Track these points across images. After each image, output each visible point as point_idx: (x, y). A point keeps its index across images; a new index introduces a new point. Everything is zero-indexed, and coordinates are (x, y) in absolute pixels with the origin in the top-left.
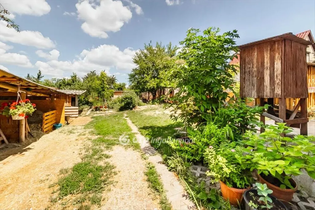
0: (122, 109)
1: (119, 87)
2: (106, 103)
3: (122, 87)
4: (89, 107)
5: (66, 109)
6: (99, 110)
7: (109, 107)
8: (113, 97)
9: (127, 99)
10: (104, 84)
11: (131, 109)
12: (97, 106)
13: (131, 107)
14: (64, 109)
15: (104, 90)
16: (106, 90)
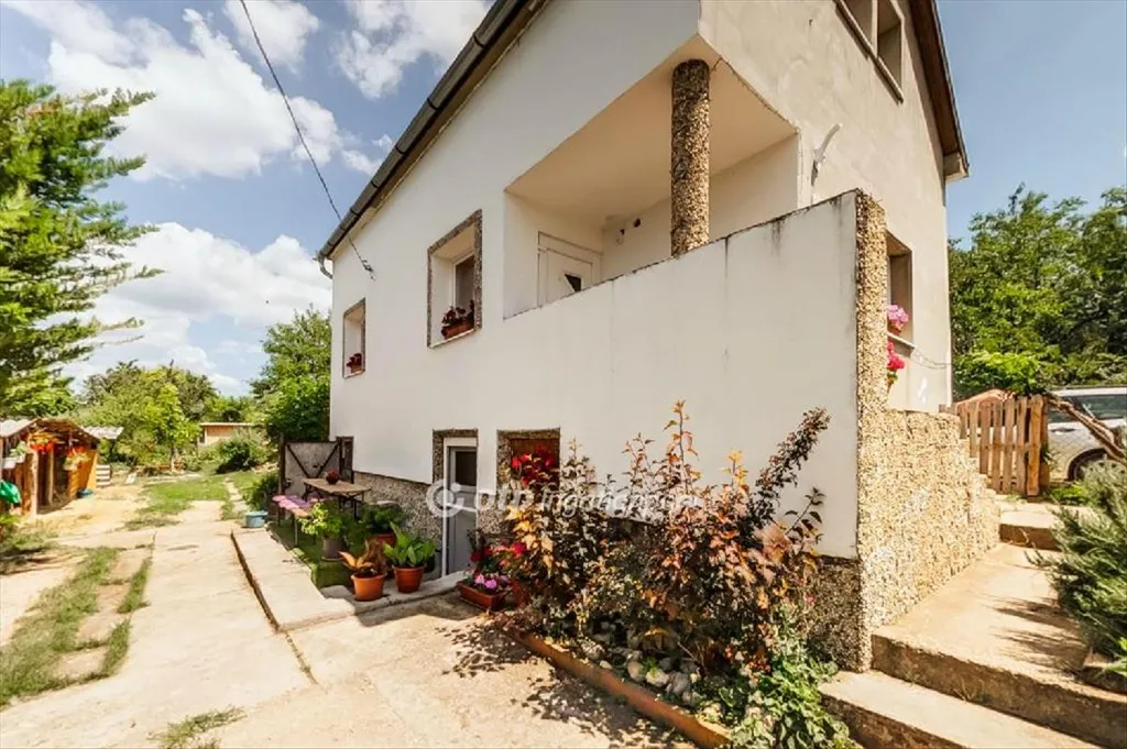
0: (222, 470)
1: (228, 408)
2: (179, 458)
3: (240, 408)
4: (129, 468)
5: (98, 469)
6: (161, 473)
7: (186, 467)
8: (202, 440)
9: (236, 448)
10: (173, 412)
11: (247, 468)
12: (149, 465)
13: (246, 464)
14: (93, 469)
15: (172, 428)
16: (178, 427)
